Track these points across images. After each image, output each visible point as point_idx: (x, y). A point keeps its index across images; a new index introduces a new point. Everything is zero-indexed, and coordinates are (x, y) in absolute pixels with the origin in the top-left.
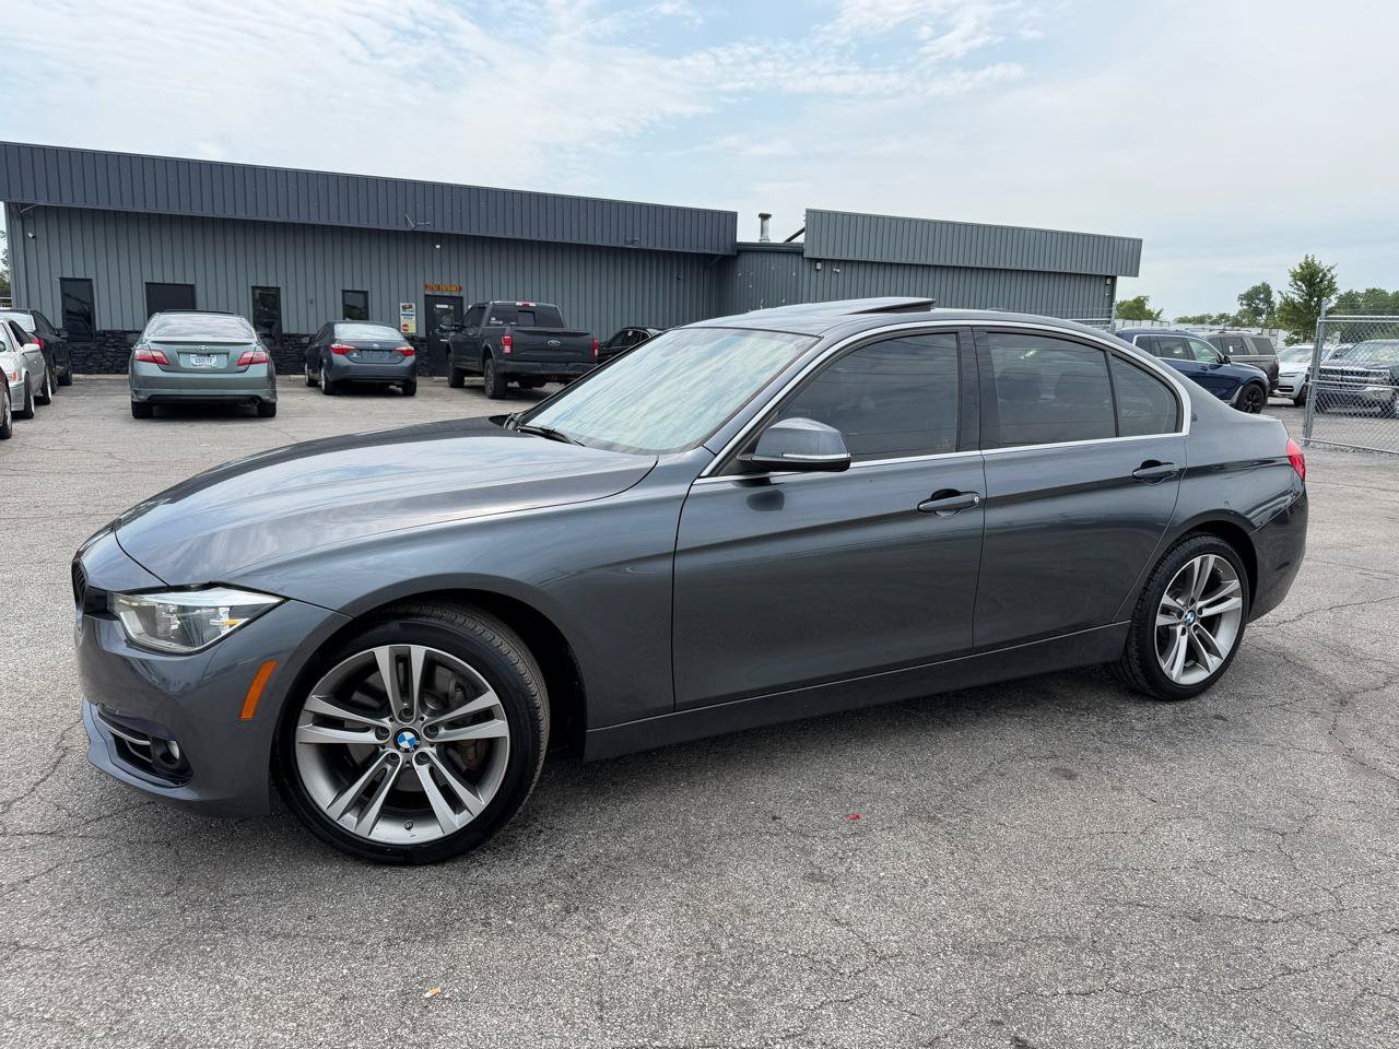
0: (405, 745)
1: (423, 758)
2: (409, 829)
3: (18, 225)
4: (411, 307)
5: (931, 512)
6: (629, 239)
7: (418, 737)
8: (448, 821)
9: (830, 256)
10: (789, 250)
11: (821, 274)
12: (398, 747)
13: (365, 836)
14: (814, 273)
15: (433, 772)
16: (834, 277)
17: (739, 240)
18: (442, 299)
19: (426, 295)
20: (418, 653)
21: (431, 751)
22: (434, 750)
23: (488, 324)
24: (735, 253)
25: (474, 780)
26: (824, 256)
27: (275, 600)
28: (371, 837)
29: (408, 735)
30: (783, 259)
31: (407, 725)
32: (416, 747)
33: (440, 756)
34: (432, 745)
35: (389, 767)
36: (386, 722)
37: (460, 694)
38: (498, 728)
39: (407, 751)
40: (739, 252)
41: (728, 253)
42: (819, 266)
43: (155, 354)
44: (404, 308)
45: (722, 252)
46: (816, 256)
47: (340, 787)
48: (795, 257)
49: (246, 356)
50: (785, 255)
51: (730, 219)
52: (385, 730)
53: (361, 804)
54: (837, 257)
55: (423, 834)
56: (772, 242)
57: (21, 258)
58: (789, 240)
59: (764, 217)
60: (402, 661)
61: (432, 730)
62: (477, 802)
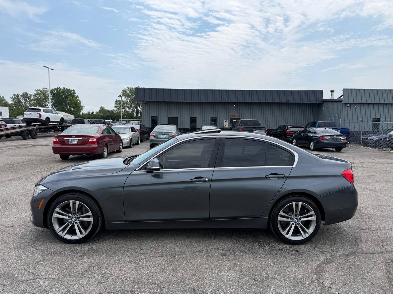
0: (73, 220)
1: (76, 223)
2: (72, 236)
3: (144, 105)
4: (227, 121)
5: (194, 182)
6: (288, 100)
7: (76, 219)
8: (79, 236)
9: (352, 102)
10: (339, 101)
11: (349, 108)
12: (72, 220)
13: (63, 237)
14: (346, 108)
15: (78, 226)
16: (354, 109)
17: (323, 98)
18: (235, 119)
19: (231, 118)
20: (78, 203)
21: (78, 222)
22: (79, 222)
23: (239, 125)
24: (322, 102)
25: (85, 229)
26: (350, 102)
27: (46, 188)
28: (64, 237)
29: (74, 218)
30: (336, 104)
31: (74, 216)
32: (75, 221)
33: (80, 223)
34: (78, 221)
35: (70, 224)
36: (70, 215)
37: (85, 211)
38: (91, 219)
39: (74, 221)
40: (324, 102)
41: (320, 102)
42: (348, 105)
43: (154, 134)
44: (225, 121)
45: (318, 102)
46: (347, 102)
47: (60, 226)
48: (340, 103)
49: (172, 135)
50: (337, 102)
51: (321, 92)
52: (70, 217)
53: (63, 230)
54: (355, 102)
55: (74, 238)
56: (334, 98)
57: (144, 113)
58: (339, 98)
59: (332, 91)
60: (75, 203)
61: (79, 218)
62: (85, 233)
